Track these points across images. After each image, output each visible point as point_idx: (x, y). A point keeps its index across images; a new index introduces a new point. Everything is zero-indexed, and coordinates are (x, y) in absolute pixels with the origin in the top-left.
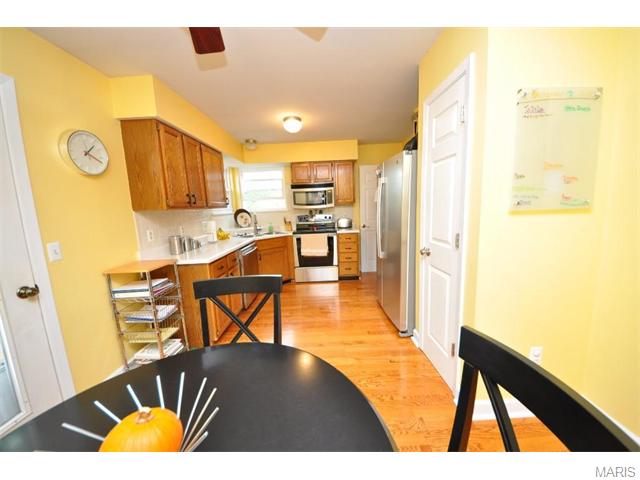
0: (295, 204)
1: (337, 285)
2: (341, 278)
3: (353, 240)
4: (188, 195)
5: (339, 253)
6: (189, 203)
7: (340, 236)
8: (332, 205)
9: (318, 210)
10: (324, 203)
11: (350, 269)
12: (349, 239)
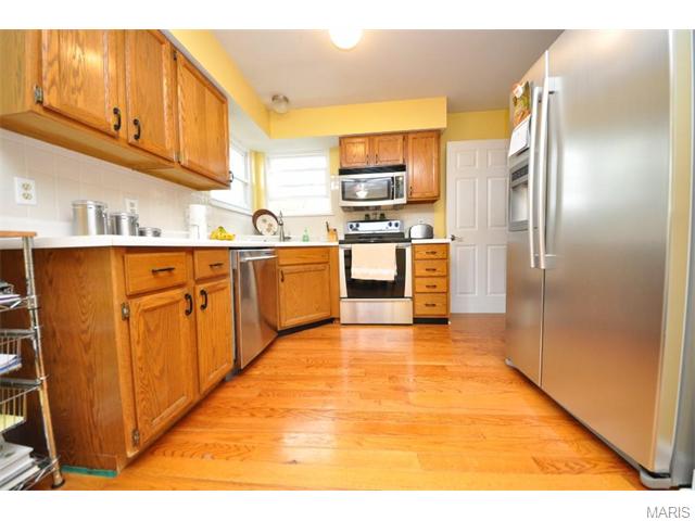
0: (344, 199)
1: (410, 331)
2: (417, 321)
3: (440, 255)
4: (116, 111)
5: (414, 277)
6: (117, 127)
7: (417, 248)
8: (403, 201)
9: (379, 212)
10: (390, 196)
11: (434, 305)
12: (434, 253)
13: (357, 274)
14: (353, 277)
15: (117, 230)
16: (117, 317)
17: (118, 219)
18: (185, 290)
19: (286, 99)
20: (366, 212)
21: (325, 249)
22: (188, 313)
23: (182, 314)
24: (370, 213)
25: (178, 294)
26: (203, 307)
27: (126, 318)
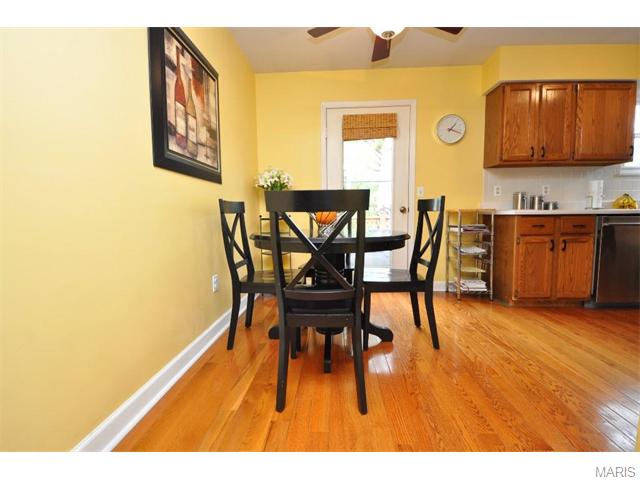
4: (532, 148)
6: (532, 156)
15: (532, 207)
16: (515, 243)
17: (533, 199)
18: (552, 238)
22: (552, 249)
23: (547, 250)
25: (547, 239)
26: (564, 249)
27: (518, 244)
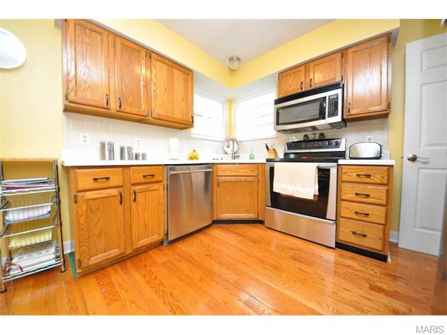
0: (279, 124)
2: (341, 246)
3: (377, 179)
5: (339, 199)
6: (107, 104)
7: (345, 169)
8: (338, 119)
9: (318, 133)
10: (322, 116)
11: (365, 236)
12: (369, 176)
13: (279, 187)
14: (274, 190)
19: (238, 59)
20: (305, 133)
21: (256, 165)
22: (121, 203)
24: (309, 133)
25: (114, 192)
26: (134, 200)
27: (76, 202)
